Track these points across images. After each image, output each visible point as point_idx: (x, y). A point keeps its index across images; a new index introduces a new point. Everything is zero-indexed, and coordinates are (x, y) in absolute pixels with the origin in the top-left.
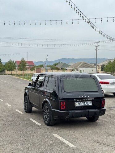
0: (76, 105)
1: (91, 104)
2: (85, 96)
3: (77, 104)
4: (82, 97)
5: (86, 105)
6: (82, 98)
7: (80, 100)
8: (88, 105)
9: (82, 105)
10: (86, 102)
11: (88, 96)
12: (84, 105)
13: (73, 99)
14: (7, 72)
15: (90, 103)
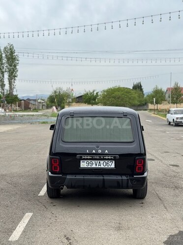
0: (81, 166)
1: (113, 166)
2: (100, 151)
3: (84, 164)
4: (94, 151)
5: (102, 166)
6: (94, 154)
7: (89, 157)
8: (106, 167)
9: (94, 166)
10: (102, 162)
11: (106, 151)
12: (97, 166)
13: (75, 154)
14: (151, 106)
15: (110, 164)
